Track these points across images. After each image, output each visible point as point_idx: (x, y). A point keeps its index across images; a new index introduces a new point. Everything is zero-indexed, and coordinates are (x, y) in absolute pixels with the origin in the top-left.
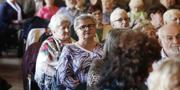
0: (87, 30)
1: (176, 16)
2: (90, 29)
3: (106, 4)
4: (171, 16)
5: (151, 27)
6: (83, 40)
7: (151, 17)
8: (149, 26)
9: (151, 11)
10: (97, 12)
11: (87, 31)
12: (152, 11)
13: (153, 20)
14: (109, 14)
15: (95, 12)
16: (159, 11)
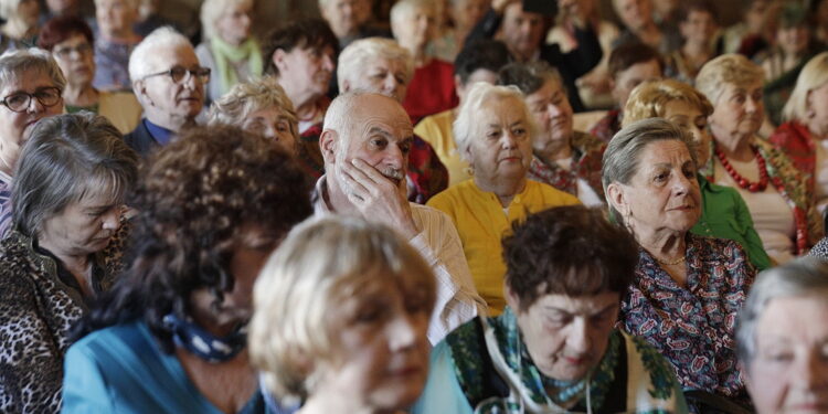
0: (33, 107)
1: (383, 64)
2: (44, 106)
3: (111, 15)
4: (365, 60)
5: (279, 100)
6: (16, 147)
7: (277, 62)
8: (272, 96)
9: (276, 43)
10: (75, 41)
11: (32, 112)
12: (281, 42)
13: (283, 73)
14: (122, 51)
15: (66, 44)
16: (304, 41)
